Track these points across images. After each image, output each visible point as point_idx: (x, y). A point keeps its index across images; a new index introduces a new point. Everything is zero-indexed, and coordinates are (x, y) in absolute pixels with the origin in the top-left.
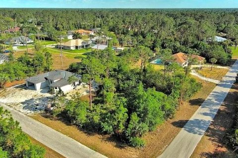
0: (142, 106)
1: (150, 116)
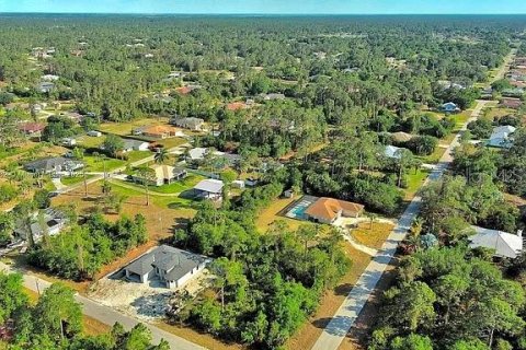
0: (281, 312)
1: (290, 321)
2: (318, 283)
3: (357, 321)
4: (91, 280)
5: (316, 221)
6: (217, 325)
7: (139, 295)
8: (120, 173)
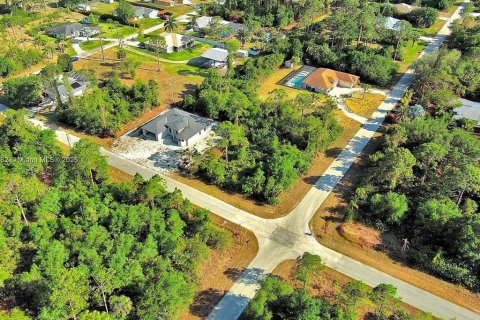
0: (277, 170)
1: (285, 178)
2: (311, 146)
3: (343, 179)
4: (113, 136)
5: (313, 90)
6: (222, 178)
7: (155, 151)
8: (133, 40)
